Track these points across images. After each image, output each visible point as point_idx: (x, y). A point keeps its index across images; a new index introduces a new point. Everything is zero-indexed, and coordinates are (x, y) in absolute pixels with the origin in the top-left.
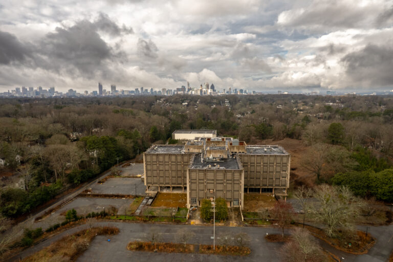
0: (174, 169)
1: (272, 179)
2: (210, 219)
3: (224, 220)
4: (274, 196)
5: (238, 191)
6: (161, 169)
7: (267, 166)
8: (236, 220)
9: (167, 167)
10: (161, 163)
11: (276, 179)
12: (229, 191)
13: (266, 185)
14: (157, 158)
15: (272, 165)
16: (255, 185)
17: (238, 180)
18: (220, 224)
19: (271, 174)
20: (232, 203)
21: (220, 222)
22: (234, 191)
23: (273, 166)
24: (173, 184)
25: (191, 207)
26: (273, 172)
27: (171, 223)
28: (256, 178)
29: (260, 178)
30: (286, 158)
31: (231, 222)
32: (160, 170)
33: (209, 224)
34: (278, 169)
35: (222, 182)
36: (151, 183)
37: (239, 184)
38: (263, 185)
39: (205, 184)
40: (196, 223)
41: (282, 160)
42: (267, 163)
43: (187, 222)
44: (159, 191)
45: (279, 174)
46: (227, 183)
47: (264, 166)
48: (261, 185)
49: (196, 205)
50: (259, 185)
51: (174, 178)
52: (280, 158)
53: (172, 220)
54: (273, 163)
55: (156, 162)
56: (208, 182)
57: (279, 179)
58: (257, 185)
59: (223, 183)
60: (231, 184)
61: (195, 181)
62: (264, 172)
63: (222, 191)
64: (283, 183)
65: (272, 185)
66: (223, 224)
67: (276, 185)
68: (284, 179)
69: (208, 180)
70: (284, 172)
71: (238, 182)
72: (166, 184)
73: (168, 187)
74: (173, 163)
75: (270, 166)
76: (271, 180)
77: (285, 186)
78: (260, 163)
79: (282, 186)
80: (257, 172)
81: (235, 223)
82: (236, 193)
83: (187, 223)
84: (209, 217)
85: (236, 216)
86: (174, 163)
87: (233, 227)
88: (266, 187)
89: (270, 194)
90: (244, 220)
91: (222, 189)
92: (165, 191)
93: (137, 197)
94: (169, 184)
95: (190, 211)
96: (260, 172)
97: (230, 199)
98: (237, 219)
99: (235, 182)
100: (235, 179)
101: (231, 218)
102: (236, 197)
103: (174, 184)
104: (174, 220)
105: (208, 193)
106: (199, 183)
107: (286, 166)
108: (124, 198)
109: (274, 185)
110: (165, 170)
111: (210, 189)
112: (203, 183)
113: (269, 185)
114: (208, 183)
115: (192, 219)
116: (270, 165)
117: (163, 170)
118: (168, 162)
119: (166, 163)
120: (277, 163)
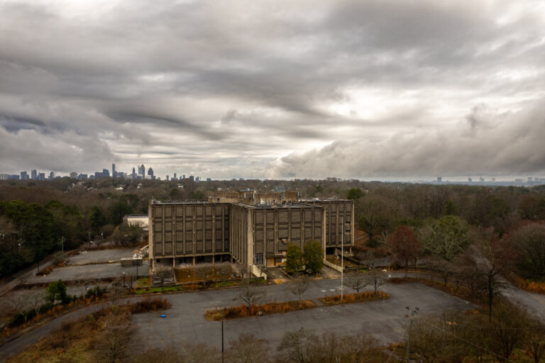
0: (200, 228)
1: (335, 233)
3: (319, 273)
4: (338, 257)
5: (320, 238)
8: (332, 273)
9: (189, 226)
10: (179, 219)
11: (340, 233)
12: (308, 239)
13: (327, 244)
14: (173, 211)
15: (334, 214)
17: (320, 222)
19: (334, 226)
22: (315, 238)
23: (335, 216)
24: (197, 252)
26: (335, 224)
30: (349, 205)
31: (328, 275)
32: (177, 231)
34: (342, 220)
35: (299, 225)
36: (161, 254)
37: (320, 227)
39: (276, 230)
40: (284, 281)
41: (345, 207)
44: (174, 266)
45: (343, 226)
46: (306, 227)
49: (261, 266)
51: (201, 243)
52: (343, 205)
54: (336, 212)
55: (171, 217)
56: (280, 227)
57: (343, 233)
59: (300, 228)
60: (311, 227)
61: (261, 227)
63: (299, 239)
64: (348, 239)
65: (335, 243)
67: (340, 243)
68: (348, 233)
69: (280, 224)
70: (348, 225)
71: (319, 225)
72: (187, 253)
73: (190, 259)
74: (199, 218)
75: (331, 216)
76: (333, 236)
79: (347, 243)
81: (336, 276)
83: (270, 283)
86: (201, 219)
87: (336, 279)
89: (332, 256)
91: (298, 236)
92: (183, 266)
94: (190, 252)
99: (316, 225)
100: (316, 220)
101: (325, 272)
103: (200, 252)
105: (280, 244)
106: (267, 229)
107: (350, 216)
109: (337, 243)
110: (187, 231)
111: (282, 238)
112: (273, 229)
113: (332, 243)
114: (279, 229)
115: (273, 279)
117: (182, 231)
118: (191, 217)
119: (187, 219)
120: (340, 212)
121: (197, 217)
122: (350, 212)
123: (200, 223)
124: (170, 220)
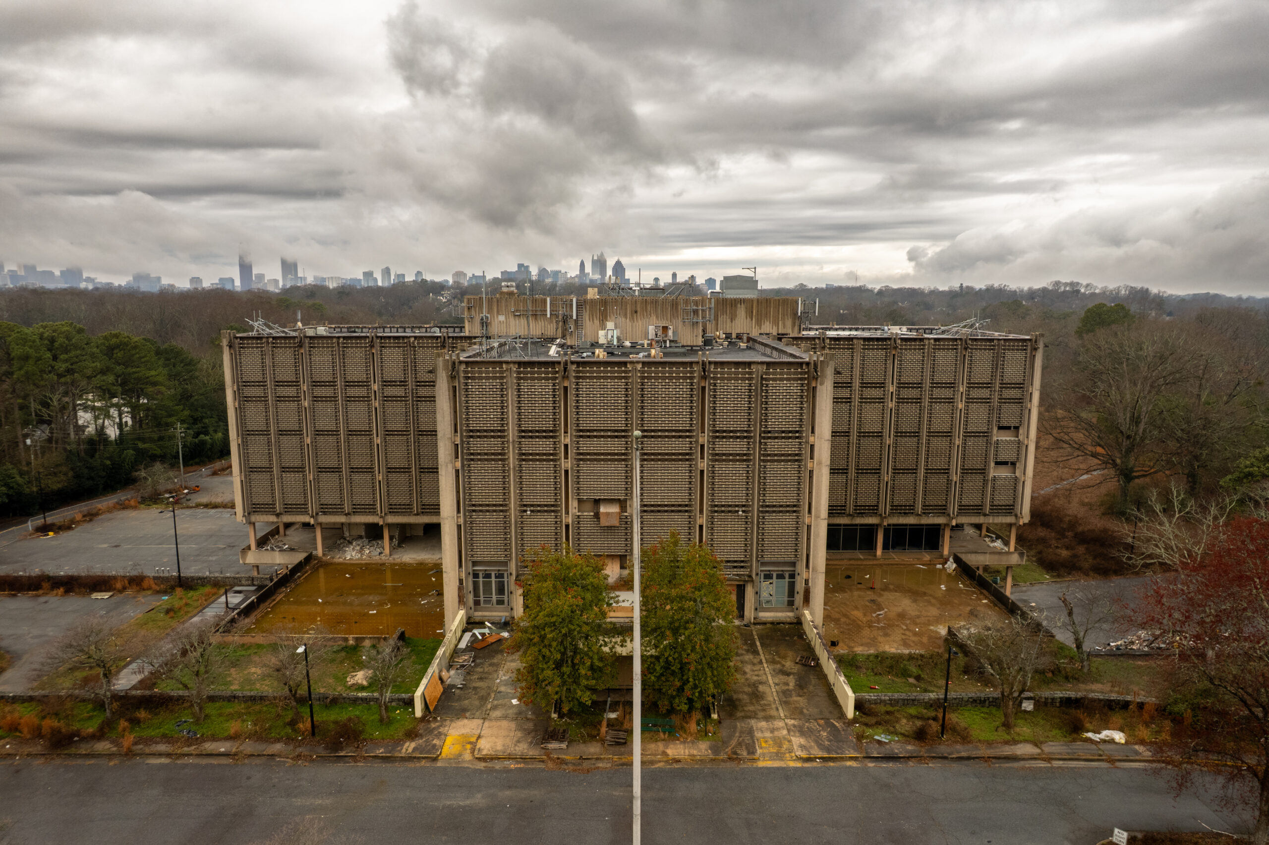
0: (397, 424)
1: (946, 471)
2: (599, 707)
3: (706, 712)
4: (951, 566)
5: (794, 509)
6: (324, 423)
7: (918, 400)
8: (796, 712)
9: (358, 415)
10: (320, 391)
11: (965, 471)
12: (729, 509)
13: (908, 510)
14: (297, 361)
15: (948, 393)
16: (850, 509)
17: (796, 434)
18: (677, 750)
19: (939, 443)
20: (749, 592)
21: (673, 733)
22: (767, 509)
23: (950, 401)
24: (393, 509)
25: (471, 624)
26: (948, 435)
27: (278, 747)
28: (860, 471)
29: (877, 471)
30: (1020, 355)
31: (761, 729)
32: (318, 433)
33: (593, 749)
34: (979, 417)
35: (680, 446)
36: (267, 508)
37: (796, 458)
38: (897, 509)
39: (566, 464)
40: (486, 746)
41: (997, 365)
42: (919, 385)
43: (411, 735)
44: (319, 552)
45: (981, 441)
46: (717, 457)
47: (901, 401)
48: (885, 507)
49: (501, 614)
50: (873, 510)
51: (403, 477)
52: (988, 355)
53: (293, 723)
54: (952, 385)
55: (296, 383)
56: (588, 446)
57: (983, 471)
58: (861, 510)
59: (687, 457)
60: (745, 458)
61: (493, 445)
62: (899, 434)
63: (684, 508)
64: (1002, 499)
65: (942, 510)
66: (702, 749)
67: (964, 510)
68: (1003, 473)
69: (584, 433)
70: (1005, 437)
71: (790, 446)
72: (357, 509)
73: (373, 533)
74: (391, 391)
75: (933, 400)
76: (938, 481)
77: (1009, 509)
78: (882, 385)
79: (997, 509)
80: (862, 435)
81: (797, 741)
82: (780, 524)
83: (409, 747)
84: (586, 698)
85: (792, 682)
86: (398, 391)
87: (786, 774)
88: (911, 520)
89: (927, 556)
90: (859, 706)
91: (681, 497)
92: (351, 554)
93: (184, 583)
94: (370, 509)
95: (456, 652)
96: (879, 435)
97: (736, 564)
98: (799, 701)
99: (774, 446)
100: (774, 424)
101: (756, 696)
102: (778, 553)
103: (406, 509)
104: (304, 725)
105: (587, 526)
106: (523, 457)
107: (1019, 401)
108: (106, 595)
109: (953, 509)
110: (351, 433)
111: (597, 502)
112: (551, 457)
113: (928, 509)
114: (582, 458)
115: (461, 713)
116: (937, 393)
117: (335, 433)
118: (365, 384)
119: (352, 392)
120: (971, 386)
121: (386, 383)
122: (1020, 386)
123: (396, 409)
124: (291, 391)
